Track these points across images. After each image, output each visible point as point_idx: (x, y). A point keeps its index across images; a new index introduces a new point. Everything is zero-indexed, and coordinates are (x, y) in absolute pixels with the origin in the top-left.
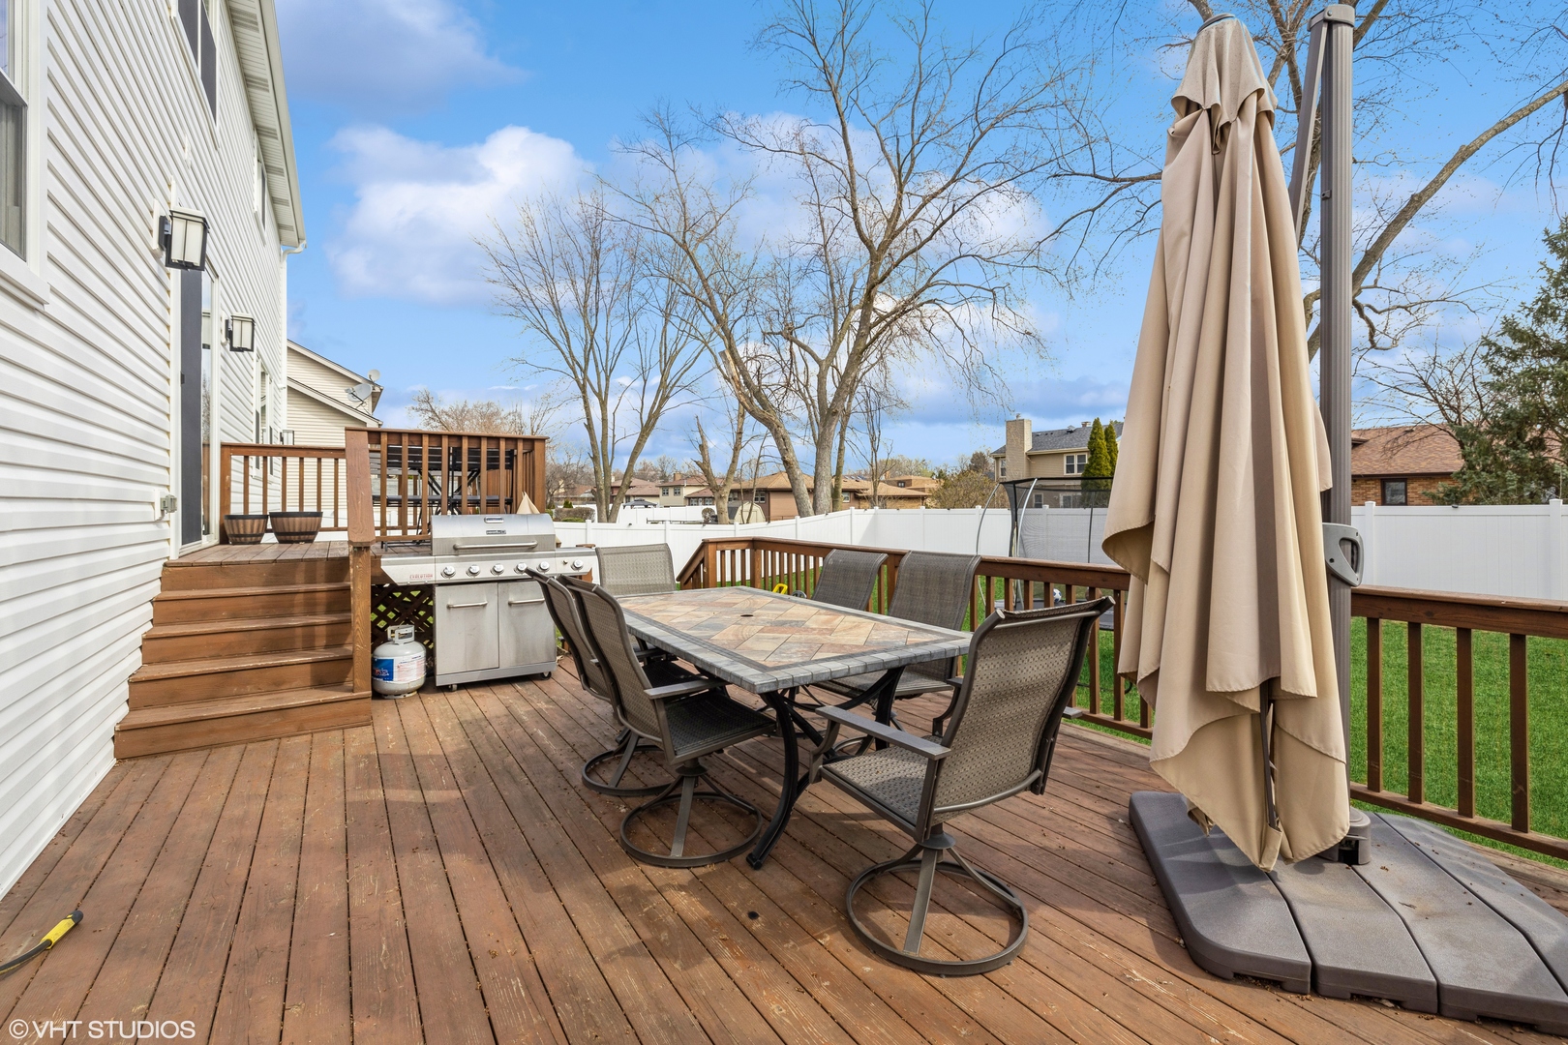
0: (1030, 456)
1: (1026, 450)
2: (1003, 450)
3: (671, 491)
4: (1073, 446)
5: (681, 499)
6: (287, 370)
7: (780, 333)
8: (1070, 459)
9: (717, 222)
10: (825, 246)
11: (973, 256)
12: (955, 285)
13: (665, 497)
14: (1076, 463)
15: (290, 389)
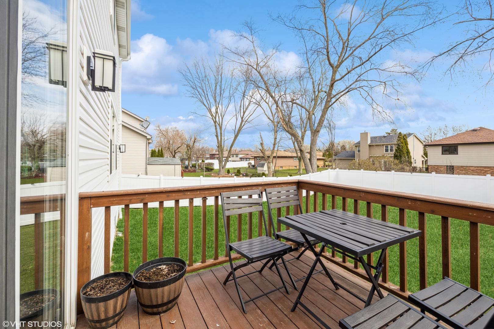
0: (370, 146)
1: (368, 144)
2: (359, 143)
3: (235, 156)
4: (388, 142)
5: (238, 159)
6: (122, 118)
7: (290, 101)
8: (387, 147)
9: (267, 61)
10: (309, 69)
11: (376, 69)
12: (367, 81)
13: (233, 158)
14: (389, 148)
15: (123, 125)
